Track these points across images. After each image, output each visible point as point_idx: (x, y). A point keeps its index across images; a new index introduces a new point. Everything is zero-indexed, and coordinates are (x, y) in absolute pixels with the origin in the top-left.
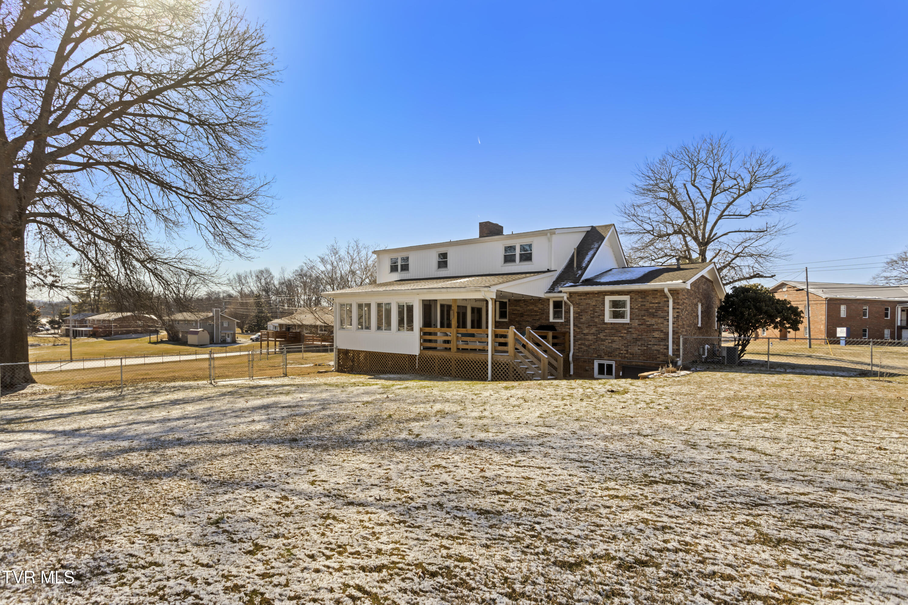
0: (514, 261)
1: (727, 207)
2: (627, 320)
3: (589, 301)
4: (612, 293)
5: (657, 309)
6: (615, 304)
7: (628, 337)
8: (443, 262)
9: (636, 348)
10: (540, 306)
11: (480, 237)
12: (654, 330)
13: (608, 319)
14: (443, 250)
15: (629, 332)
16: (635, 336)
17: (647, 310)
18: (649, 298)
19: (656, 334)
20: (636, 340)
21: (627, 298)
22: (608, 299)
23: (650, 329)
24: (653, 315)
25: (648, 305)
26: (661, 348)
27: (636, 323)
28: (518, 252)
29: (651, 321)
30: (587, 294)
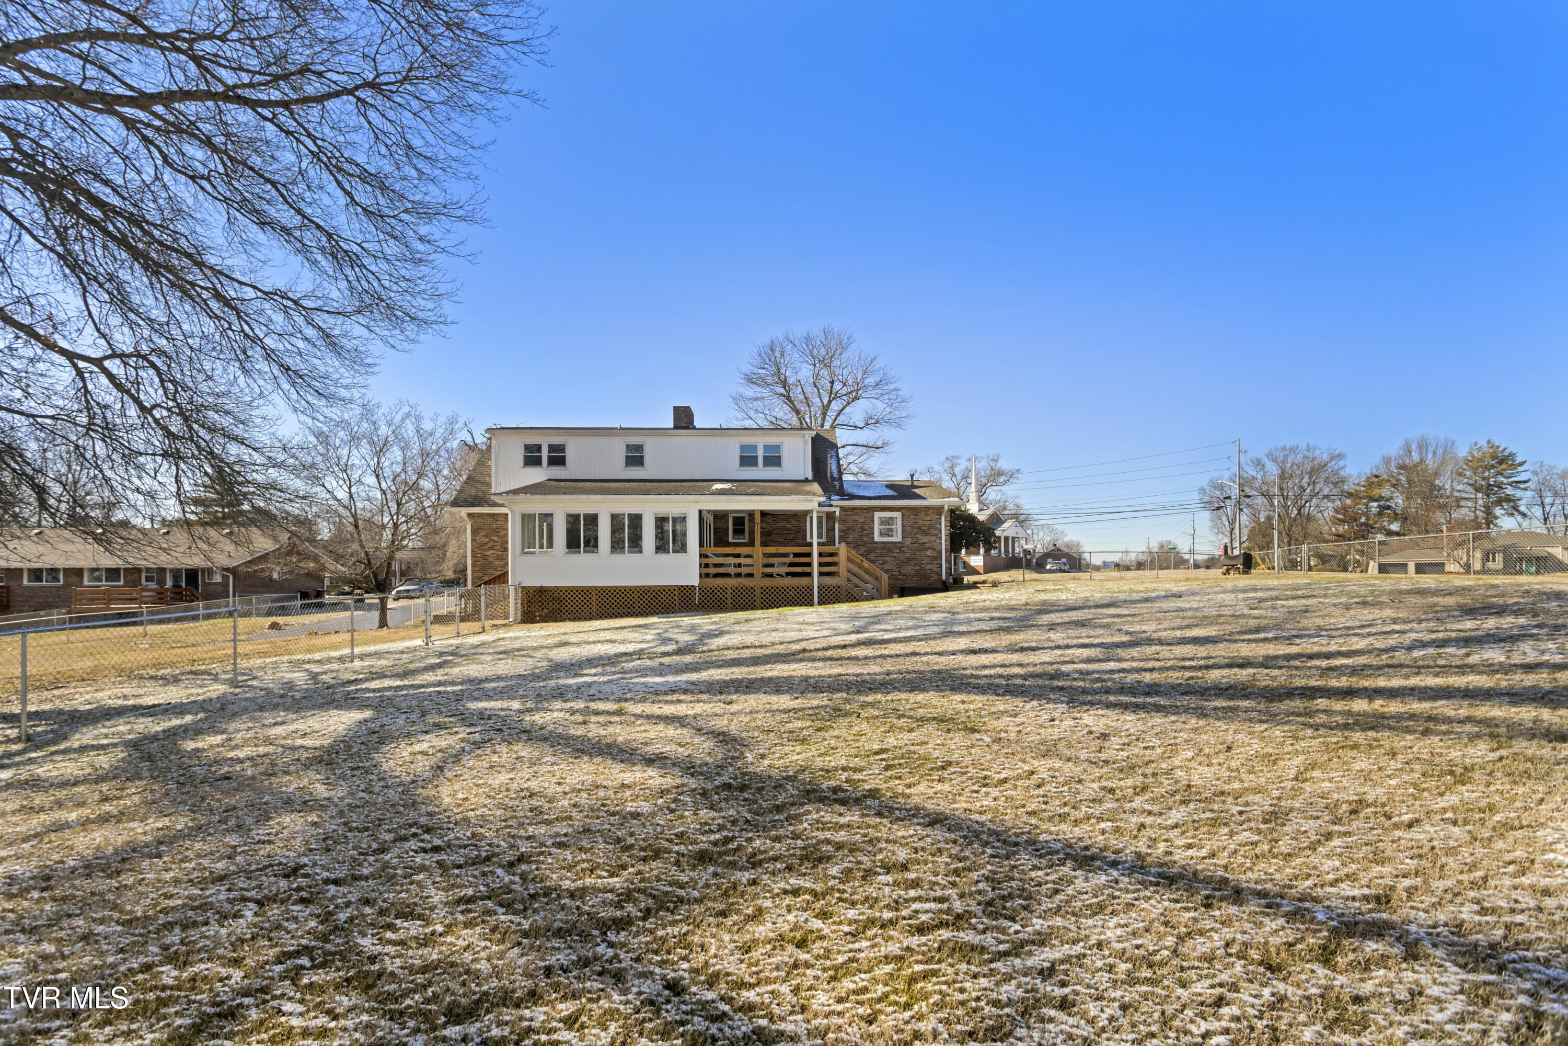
0: (756, 464)
2: (897, 538)
3: (857, 518)
4: (883, 509)
5: (930, 527)
6: (883, 522)
7: (901, 557)
8: (635, 458)
9: (909, 568)
10: (795, 523)
11: (676, 427)
12: (927, 549)
13: (877, 538)
14: (635, 440)
15: (901, 552)
16: (907, 555)
17: (920, 528)
18: (921, 515)
19: (929, 553)
20: (909, 560)
21: (897, 515)
22: (877, 515)
23: (923, 547)
24: (926, 533)
25: (920, 522)
26: (934, 567)
27: (909, 541)
28: (760, 454)
29: (923, 539)
30: (854, 509)
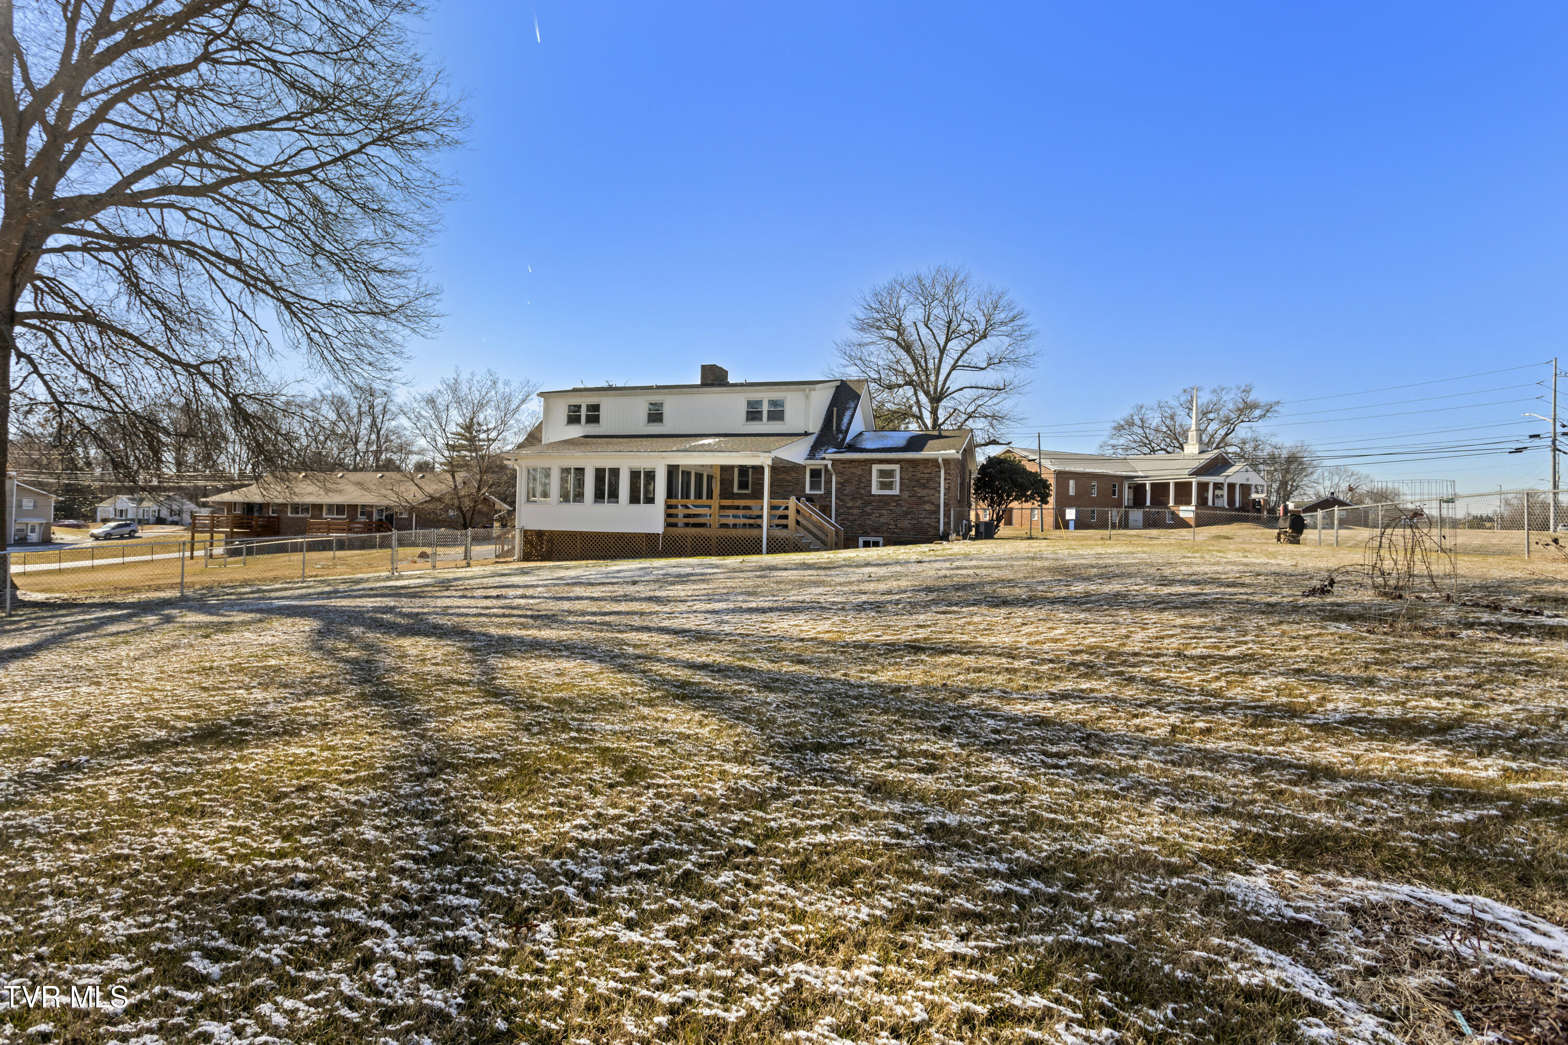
0: (761, 419)
1: (961, 355)
2: (896, 491)
3: (854, 470)
4: (881, 461)
5: (929, 479)
6: (882, 473)
7: (898, 510)
8: (656, 416)
9: (906, 522)
10: (794, 475)
11: (703, 385)
12: (925, 502)
13: (875, 490)
14: (656, 398)
15: (898, 505)
16: (905, 509)
17: (918, 480)
18: (920, 468)
19: (927, 507)
20: (906, 513)
21: (897, 467)
22: (875, 468)
23: (921, 501)
24: (924, 486)
25: (919, 475)
26: (932, 522)
27: (906, 495)
28: (765, 408)
29: (922, 492)
30: (852, 461)
